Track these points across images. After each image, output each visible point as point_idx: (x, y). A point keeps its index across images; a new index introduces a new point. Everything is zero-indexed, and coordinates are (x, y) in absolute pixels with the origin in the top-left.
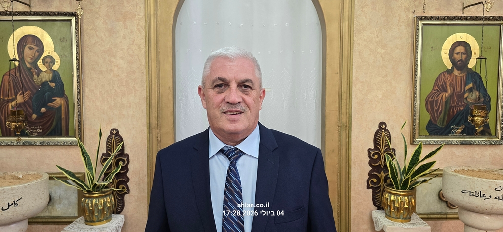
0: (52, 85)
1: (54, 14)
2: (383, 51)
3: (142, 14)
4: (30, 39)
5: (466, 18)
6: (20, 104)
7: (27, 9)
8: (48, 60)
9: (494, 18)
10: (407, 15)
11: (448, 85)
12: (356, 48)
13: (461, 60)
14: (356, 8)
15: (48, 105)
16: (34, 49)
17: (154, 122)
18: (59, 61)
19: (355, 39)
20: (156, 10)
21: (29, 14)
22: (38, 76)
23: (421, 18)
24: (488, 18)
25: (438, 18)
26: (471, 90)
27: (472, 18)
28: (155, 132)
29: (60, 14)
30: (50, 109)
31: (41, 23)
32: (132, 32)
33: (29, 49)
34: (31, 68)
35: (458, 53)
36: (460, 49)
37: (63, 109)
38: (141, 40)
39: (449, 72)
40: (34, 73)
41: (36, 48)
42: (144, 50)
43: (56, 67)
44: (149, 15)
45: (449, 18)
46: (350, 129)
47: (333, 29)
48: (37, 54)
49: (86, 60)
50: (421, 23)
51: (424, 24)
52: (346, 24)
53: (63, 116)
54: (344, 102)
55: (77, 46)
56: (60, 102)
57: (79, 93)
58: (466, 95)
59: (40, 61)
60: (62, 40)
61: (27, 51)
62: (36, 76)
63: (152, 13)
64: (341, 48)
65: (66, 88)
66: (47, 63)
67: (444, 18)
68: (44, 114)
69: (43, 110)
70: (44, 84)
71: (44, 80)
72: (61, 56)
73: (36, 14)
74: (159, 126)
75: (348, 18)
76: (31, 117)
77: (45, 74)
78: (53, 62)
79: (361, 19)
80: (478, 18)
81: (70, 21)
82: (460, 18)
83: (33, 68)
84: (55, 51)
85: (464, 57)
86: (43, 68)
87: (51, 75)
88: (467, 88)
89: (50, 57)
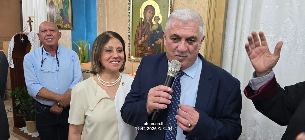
0: (158, 32)
4: (149, 7)
6: (143, 41)
8: (157, 18)
15: (155, 42)
16: (151, 12)
17: (209, 55)
18: (162, 19)
22: (152, 27)
30: (156, 44)
33: (148, 13)
34: (149, 23)
37: (161, 45)
40: (150, 26)
41: (152, 12)
43: (160, 22)
48: (152, 15)
53: (161, 49)
55: (171, 10)
56: (160, 41)
59: (153, 19)
60: (164, 7)
61: (148, 14)
62: (151, 27)
66: (156, 20)
68: (153, 47)
69: (153, 45)
70: (154, 31)
71: (154, 29)
72: (162, 16)
74: (211, 58)
76: (147, 48)
77: (155, 26)
78: (159, 19)
83: (150, 23)
84: (160, 13)
86: (154, 23)
87: (157, 26)
89: (158, 17)
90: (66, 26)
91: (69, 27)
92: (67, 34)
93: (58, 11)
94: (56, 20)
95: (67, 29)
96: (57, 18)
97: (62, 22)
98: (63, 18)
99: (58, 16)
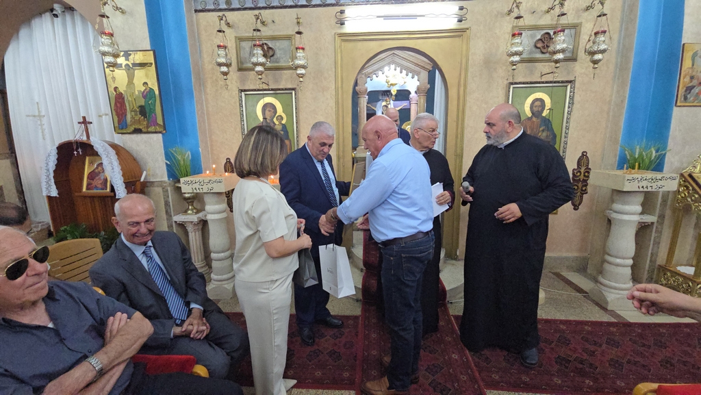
0: (282, 133)
1: (282, 89)
2: (486, 106)
3: (334, 87)
4: (269, 106)
5: (543, 83)
7: (267, 88)
8: (279, 118)
9: (562, 82)
10: (503, 82)
11: (528, 127)
12: (468, 105)
13: (538, 111)
14: (469, 77)
17: (341, 154)
19: (468, 99)
20: (342, 84)
21: (269, 90)
22: (274, 127)
23: (512, 84)
24: (558, 82)
25: (524, 83)
26: (543, 131)
27: (547, 82)
28: (341, 160)
29: (286, 89)
31: (275, 95)
32: (327, 99)
35: (536, 106)
36: (538, 103)
38: (332, 103)
39: (529, 119)
40: (272, 126)
41: (272, 111)
42: (334, 110)
43: (284, 122)
44: (338, 88)
45: (531, 83)
46: (462, 157)
47: (453, 93)
48: (273, 114)
49: (301, 117)
50: (512, 86)
51: (514, 88)
52: (462, 89)
54: (459, 140)
55: (296, 109)
57: (297, 137)
58: (540, 134)
59: (275, 118)
60: (287, 105)
61: (267, 112)
63: (340, 86)
64: (458, 105)
65: (290, 134)
67: (527, 83)
73: (272, 90)
74: (344, 156)
75: (463, 85)
78: (282, 118)
79: (472, 85)
80: (551, 82)
81: (292, 93)
82: (539, 83)
83: (271, 122)
85: (540, 109)
86: (277, 123)
87: (281, 126)
88: (541, 129)
89: (281, 116)
90: (151, 129)
91: (158, 129)
92: (155, 139)
93: (135, 108)
94: (131, 121)
95: (156, 132)
96: (132, 117)
97: (145, 123)
98: (145, 117)
99: (136, 115)
